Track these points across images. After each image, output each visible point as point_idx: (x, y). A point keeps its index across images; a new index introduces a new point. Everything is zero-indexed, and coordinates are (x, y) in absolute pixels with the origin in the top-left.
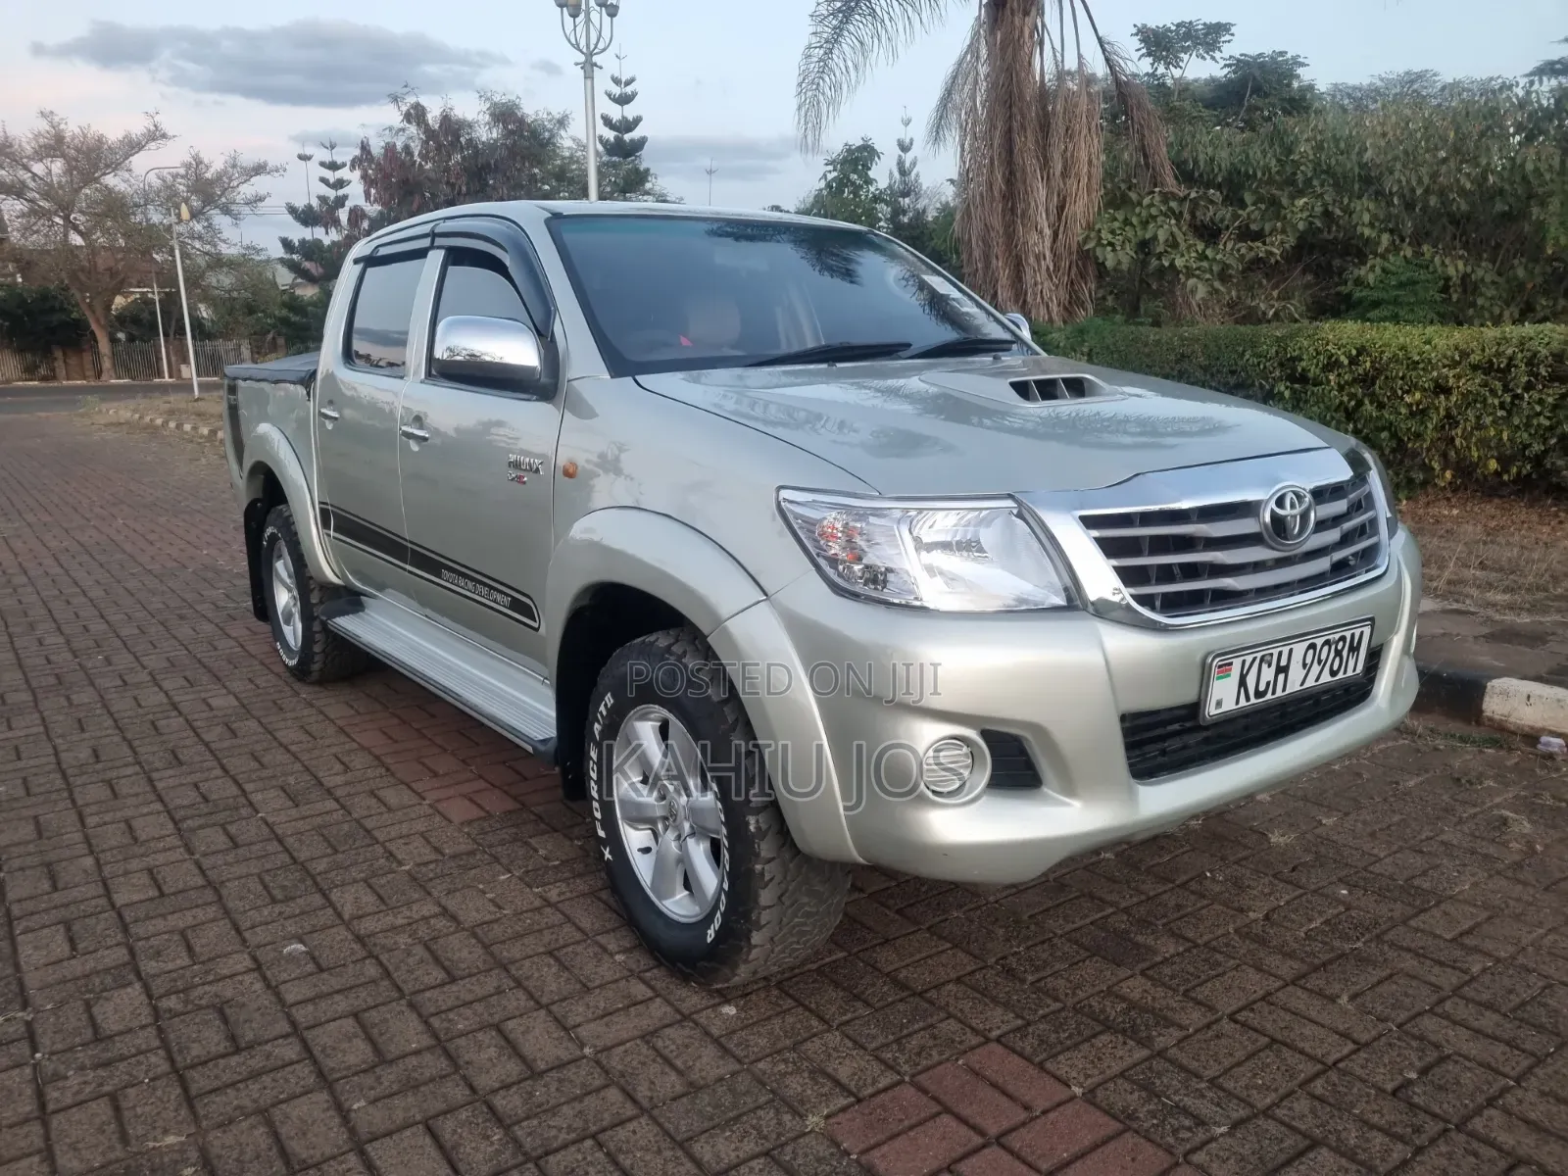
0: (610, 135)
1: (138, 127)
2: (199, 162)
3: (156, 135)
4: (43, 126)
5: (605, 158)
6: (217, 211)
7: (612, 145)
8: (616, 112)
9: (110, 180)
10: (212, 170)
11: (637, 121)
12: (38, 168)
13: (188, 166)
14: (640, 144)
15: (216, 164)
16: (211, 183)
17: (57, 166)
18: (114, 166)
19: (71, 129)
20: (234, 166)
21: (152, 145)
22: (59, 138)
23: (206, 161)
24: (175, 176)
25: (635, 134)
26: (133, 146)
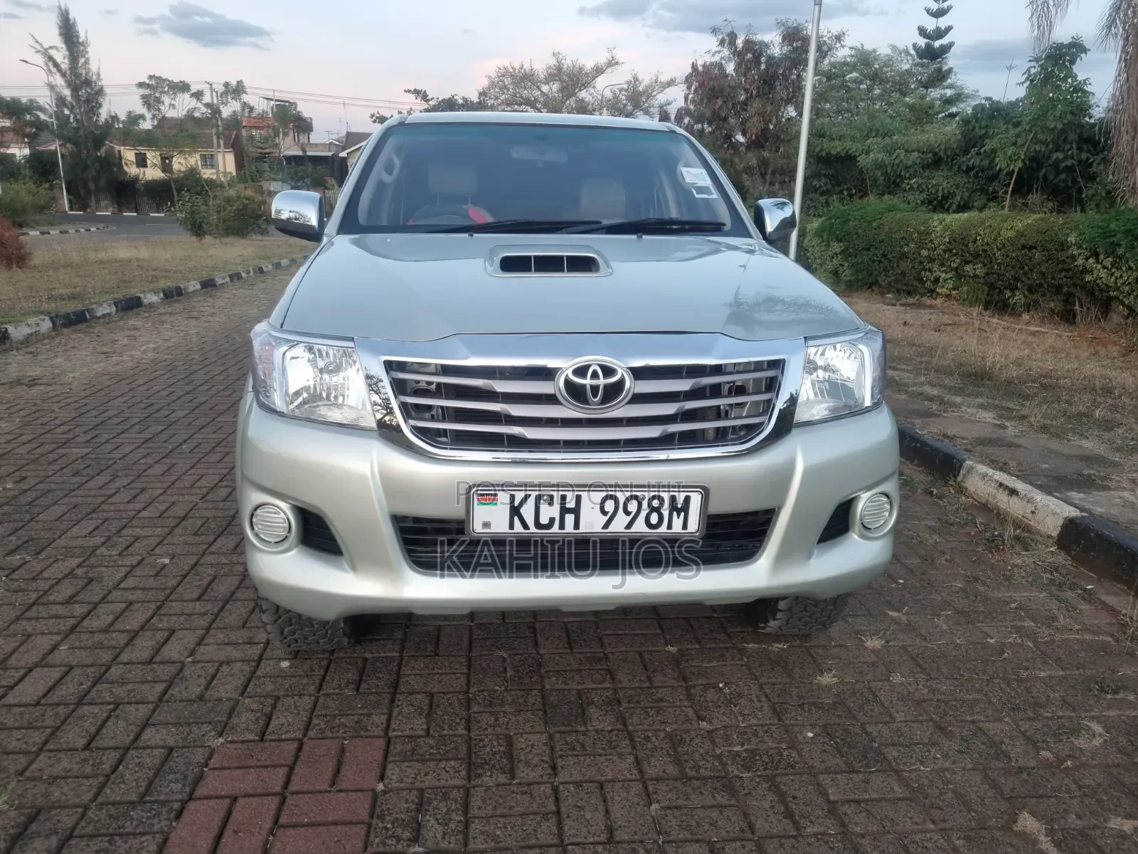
0: (922, 42)
1: (602, 59)
2: (636, 79)
3: (612, 63)
4: (553, 62)
5: (918, 60)
6: (641, 113)
7: (923, 51)
8: (931, 24)
9: (583, 94)
10: (643, 85)
11: (949, 29)
12: (545, 88)
13: (629, 83)
14: (946, 49)
15: (646, 79)
16: (641, 94)
17: (555, 86)
18: (585, 85)
19: (567, 63)
20: (656, 81)
21: (609, 70)
22: (559, 69)
23: (640, 79)
24: (621, 90)
25: (945, 41)
26: (599, 71)
